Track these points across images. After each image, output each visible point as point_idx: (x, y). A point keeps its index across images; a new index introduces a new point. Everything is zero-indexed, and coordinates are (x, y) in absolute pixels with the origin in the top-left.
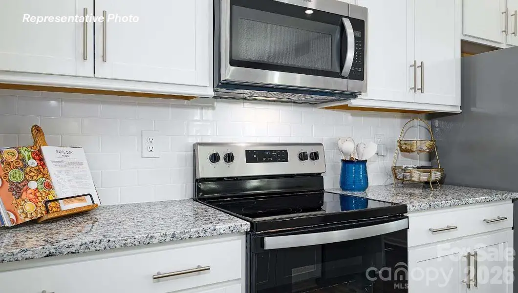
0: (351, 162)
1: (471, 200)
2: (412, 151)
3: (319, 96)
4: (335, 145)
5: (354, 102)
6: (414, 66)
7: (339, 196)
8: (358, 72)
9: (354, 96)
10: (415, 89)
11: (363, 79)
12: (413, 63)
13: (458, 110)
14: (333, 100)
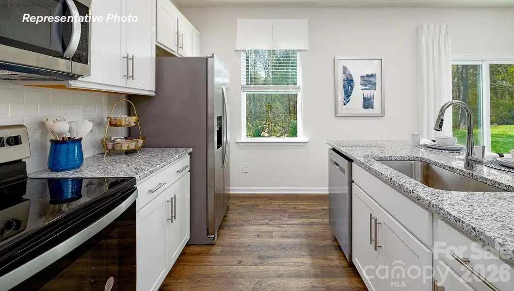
0: (63, 142)
1: (172, 160)
2: (121, 126)
3: (33, 75)
4: (42, 126)
5: (73, 84)
6: (127, 57)
7: (47, 180)
8: (82, 56)
9: (74, 77)
10: (127, 77)
11: (87, 63)
12: (126, 56)
13: (153, 94)
14: (45, 79)
